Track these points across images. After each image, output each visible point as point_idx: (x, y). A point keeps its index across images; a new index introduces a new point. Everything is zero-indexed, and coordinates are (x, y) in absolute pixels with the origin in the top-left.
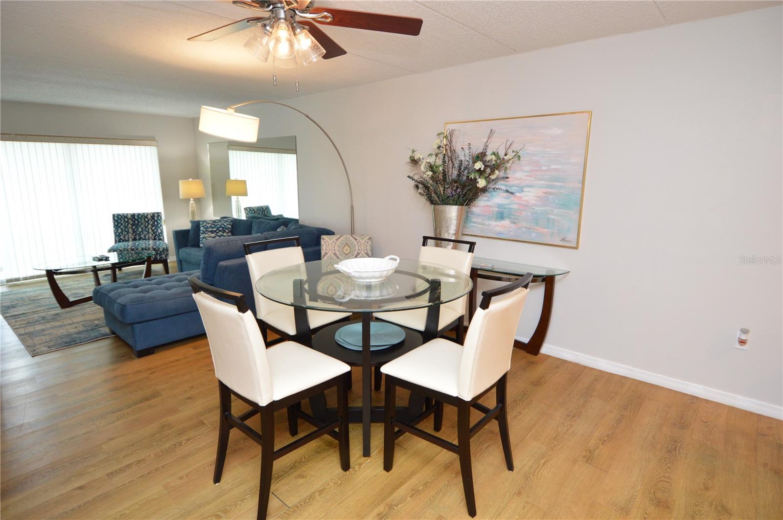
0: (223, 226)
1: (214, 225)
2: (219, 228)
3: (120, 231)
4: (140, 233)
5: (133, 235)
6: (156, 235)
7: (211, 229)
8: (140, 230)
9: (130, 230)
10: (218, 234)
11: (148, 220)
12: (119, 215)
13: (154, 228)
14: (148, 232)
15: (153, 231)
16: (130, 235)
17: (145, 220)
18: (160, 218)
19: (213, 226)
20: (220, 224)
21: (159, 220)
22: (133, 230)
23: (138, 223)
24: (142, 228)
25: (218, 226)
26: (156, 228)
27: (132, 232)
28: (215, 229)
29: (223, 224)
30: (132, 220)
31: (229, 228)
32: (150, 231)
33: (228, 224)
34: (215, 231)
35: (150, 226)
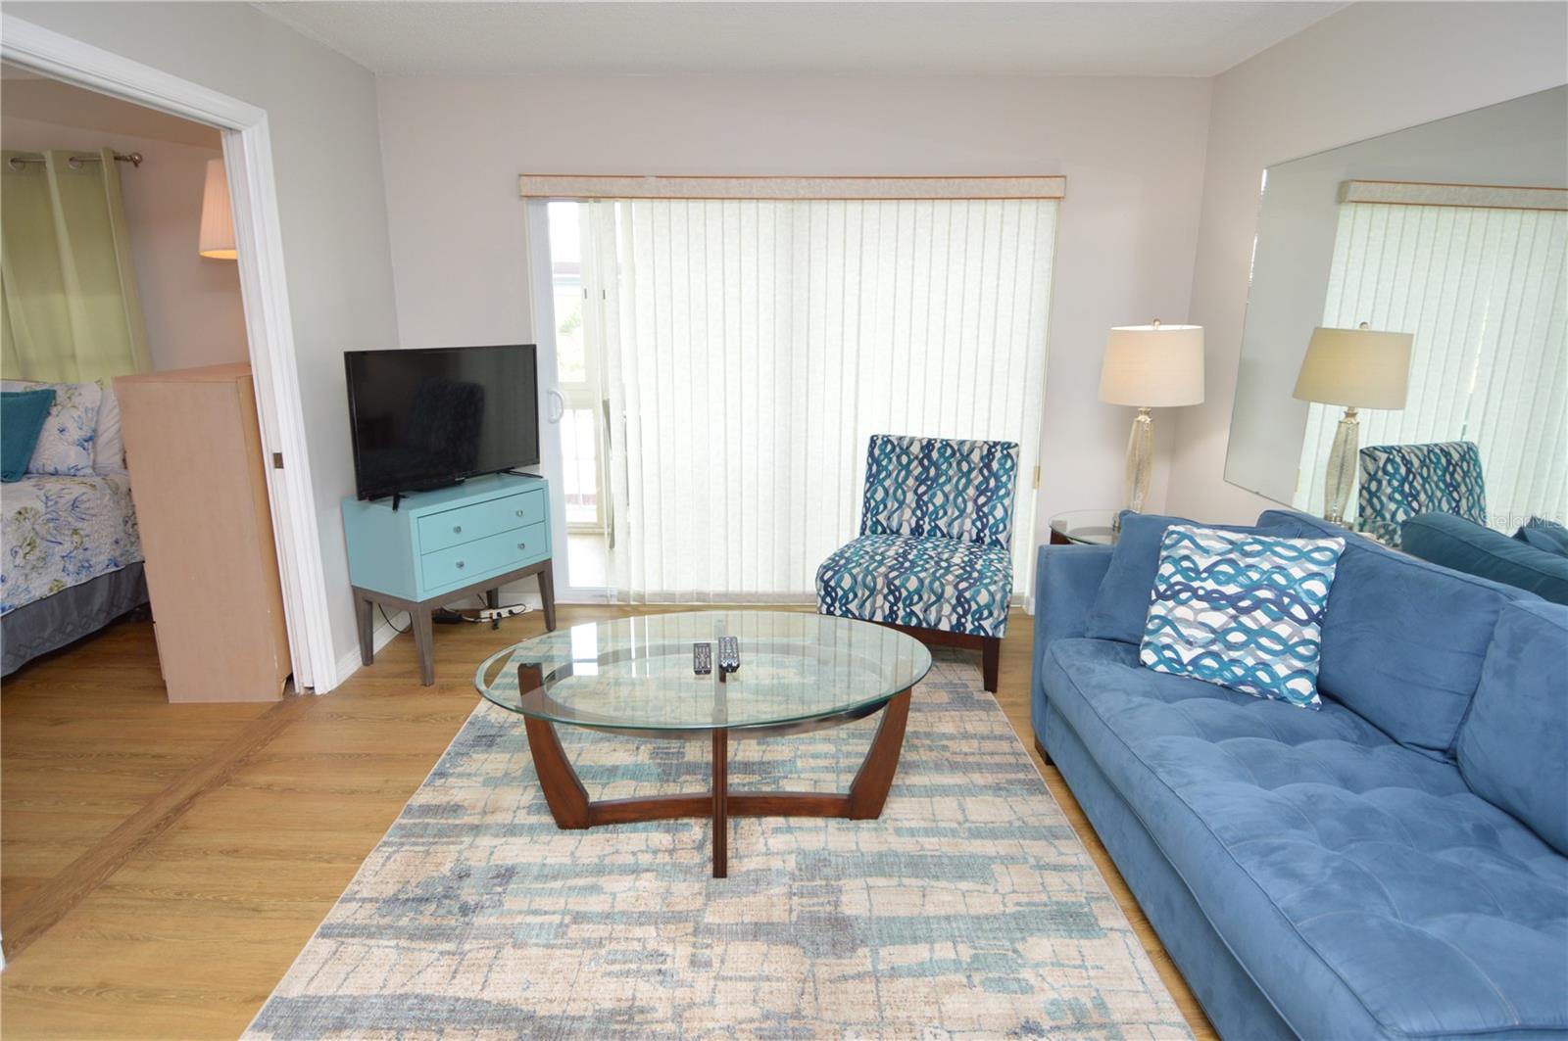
0: (1280, 579)
1: (1232, 562)
2: (1258, 586)
3: (880, 495)
4: (936, 512)
5: (914, 513)
6: (984, 526)
7: (1210, 585)
8: (939, 500)
9: (911, 497)
10: (1245, 620)
11: (970, 470)
12: (887, 440)
13: (982, 500)
14: (962, 512)
15: (979, 508)
16: (908, 513)
17: (960, 469)
18: (1009, 464)
19: (1225, 568)
20: (1266, 566)
21: (1007, 472)
22: (919, 497)
23: (938, 476)
24: (946, 496)
25: (1255, 576)
26: (989, 499)
27: (914, 505)
28: (1231, 589)
29: (1281, 569)
30: (921, 463)
31: (1310, 594)
32: (970, 506)
33: (1312, 576)
34: (1232, 601)
35: (971, 491)
